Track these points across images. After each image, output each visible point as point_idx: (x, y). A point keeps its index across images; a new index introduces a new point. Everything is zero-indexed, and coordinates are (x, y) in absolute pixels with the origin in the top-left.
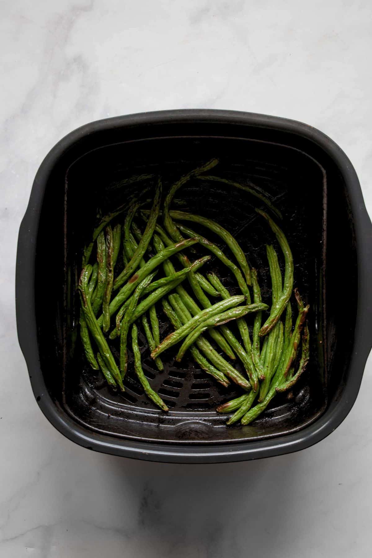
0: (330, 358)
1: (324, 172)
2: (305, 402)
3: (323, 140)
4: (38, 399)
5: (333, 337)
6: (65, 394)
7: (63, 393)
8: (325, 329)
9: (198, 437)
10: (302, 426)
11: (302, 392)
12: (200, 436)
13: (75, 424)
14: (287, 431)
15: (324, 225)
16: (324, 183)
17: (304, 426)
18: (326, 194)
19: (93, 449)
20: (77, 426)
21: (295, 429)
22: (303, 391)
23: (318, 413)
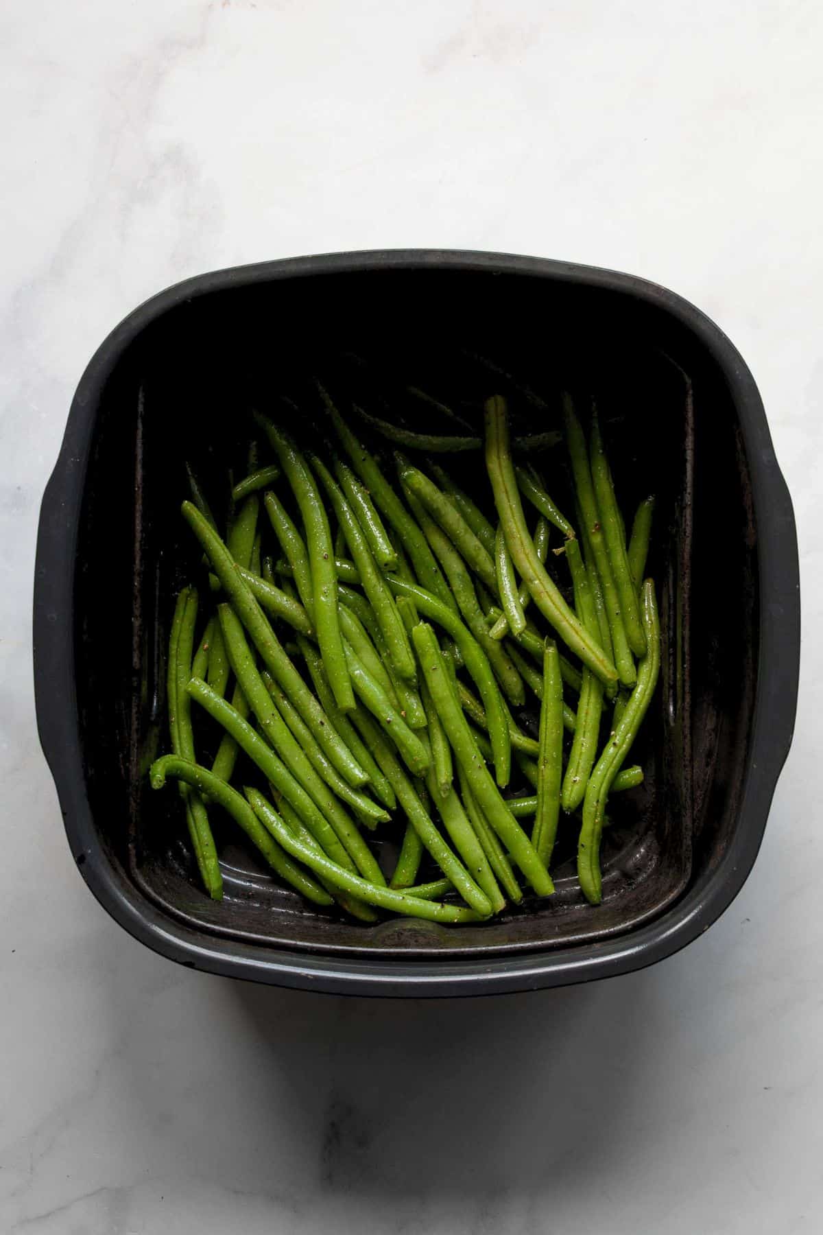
0: (704, 781)
1: (689, 381)
2: (649, 872)
3: (686, 313)
4: (80, 860)
5: (710, 735)
6: (135, 848)
7: (130, 846)
8: (687, 714)
9: (416, 941)
10: (638, 919)
11: (642, 850)
12: (421, 939)
13: (158, 915)
14: (605, 929)
15: (687, 495)
16: (687, 405)
17: (641, 920)
18: (692, 429)
19: (196, 966)
20: (162, 917)
21: (622, 926)
22: (644, 849)
23: (672, 893)
